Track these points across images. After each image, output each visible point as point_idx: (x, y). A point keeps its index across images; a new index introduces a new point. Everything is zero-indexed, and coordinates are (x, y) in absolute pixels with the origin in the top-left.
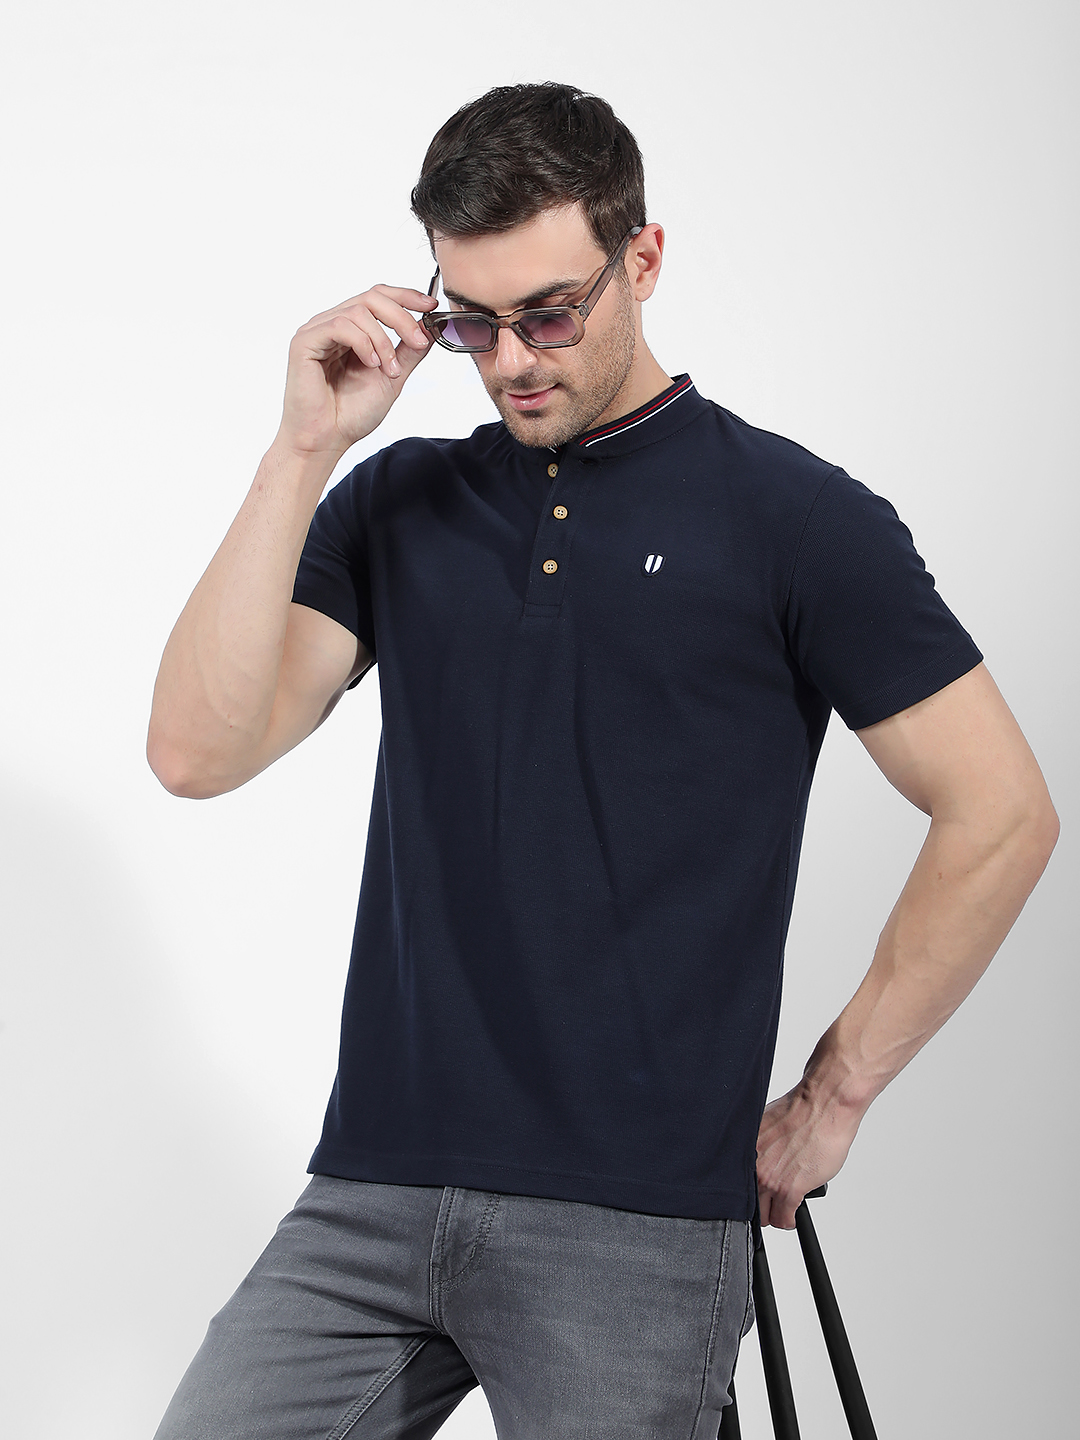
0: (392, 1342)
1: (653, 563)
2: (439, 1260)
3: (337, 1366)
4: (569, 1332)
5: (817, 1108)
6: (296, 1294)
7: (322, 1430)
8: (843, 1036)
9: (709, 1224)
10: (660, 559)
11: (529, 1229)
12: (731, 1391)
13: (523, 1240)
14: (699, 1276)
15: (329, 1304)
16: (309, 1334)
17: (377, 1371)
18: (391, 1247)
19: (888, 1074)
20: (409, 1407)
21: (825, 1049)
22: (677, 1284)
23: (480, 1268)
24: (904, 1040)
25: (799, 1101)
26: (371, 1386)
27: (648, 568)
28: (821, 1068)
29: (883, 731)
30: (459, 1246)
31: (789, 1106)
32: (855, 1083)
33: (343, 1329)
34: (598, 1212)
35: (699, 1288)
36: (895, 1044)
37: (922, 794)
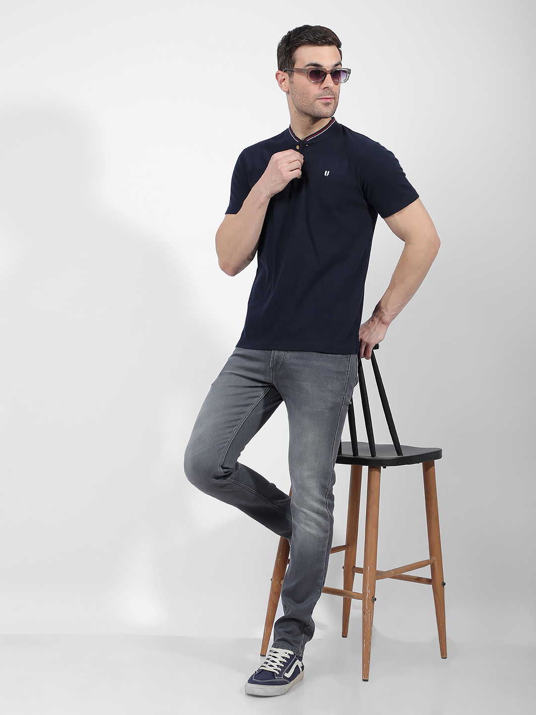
0: (261, 389)
1: (327, 173)
2: (272, 367)
3: (247, 395)
4: (307, 385)
5: (376, 323)
6: (234, 376)
7: (243, 413)
8: (382, 305)
9: (346, 356)
10: (329, 172)
11: (297, 358)
12: (352, 400)
13: (295, 361)
14: (343, 370)
15: (243, 379)
16: (238, 387)
17: (257, 397)
18: (259, 363)
19: (395, 314)
20: (265, 406)
21: (378, 308)
22: (337, 372)
23: (283, 368)
24: (400, 305)
25: (371, 321)
26: (256, 401)
27: (325, 175)
28: (377, 313)
29: (391, 218)
30: (277, 363)
31: (369, 323)
32: (386, 318)
33: (247, 385)
34: (315, 354)
35: (343, 373)
36: (397, 306)
37: (402, 236)
